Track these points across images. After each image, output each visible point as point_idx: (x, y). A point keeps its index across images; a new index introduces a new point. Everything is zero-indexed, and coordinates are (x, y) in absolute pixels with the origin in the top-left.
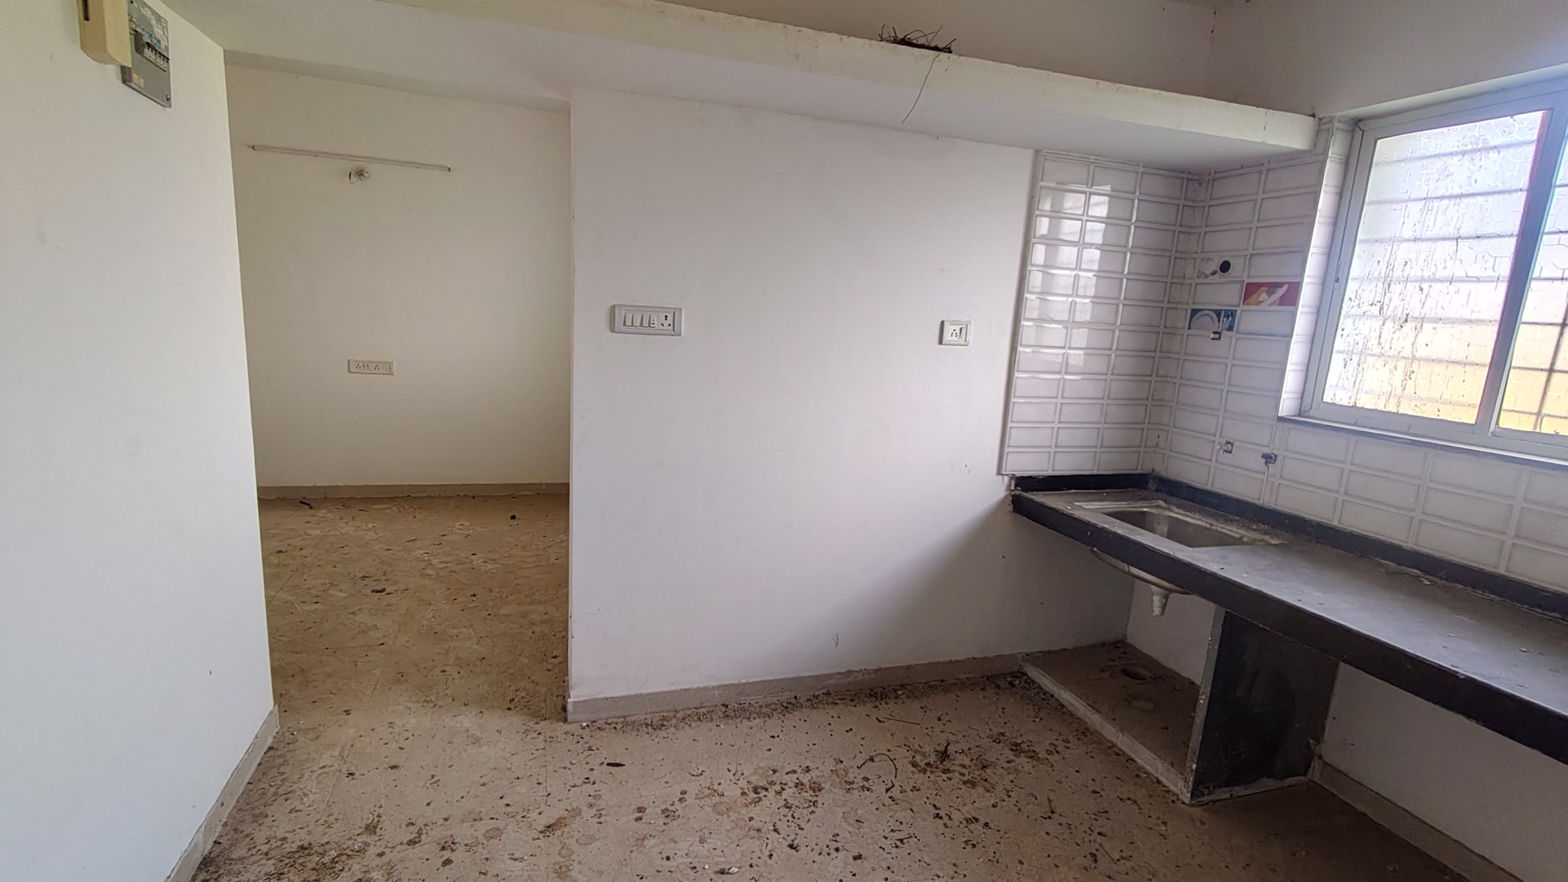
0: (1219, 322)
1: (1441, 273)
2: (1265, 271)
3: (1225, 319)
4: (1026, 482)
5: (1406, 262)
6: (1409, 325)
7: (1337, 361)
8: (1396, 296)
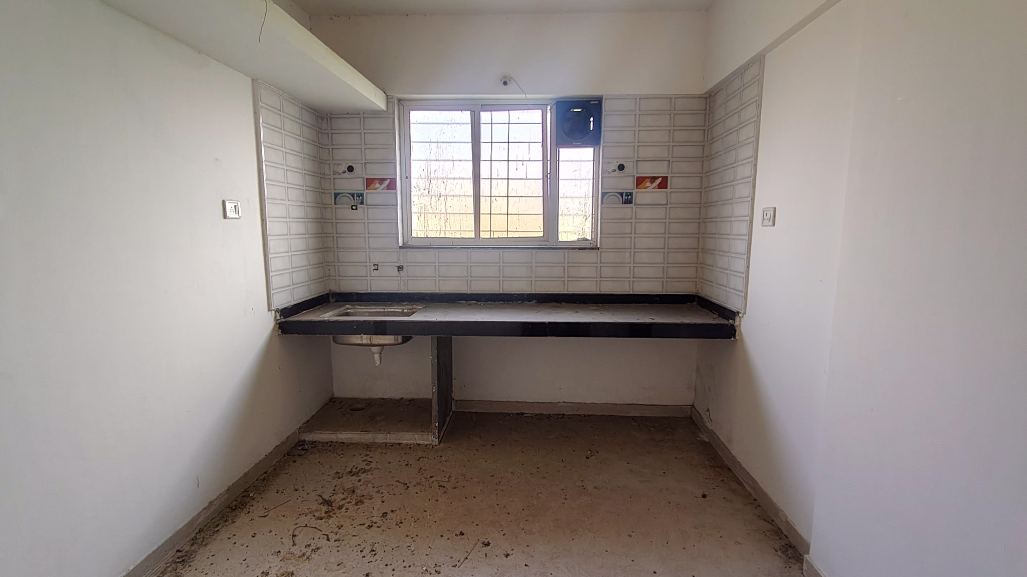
0: (354, 200)
1: (450, 176)
2: (375, 172)
3: (358, 198)
4: (286, 312)
5: (435, 171)
6: (442, 198)
7: (414, 217)
8: (434, 186)
